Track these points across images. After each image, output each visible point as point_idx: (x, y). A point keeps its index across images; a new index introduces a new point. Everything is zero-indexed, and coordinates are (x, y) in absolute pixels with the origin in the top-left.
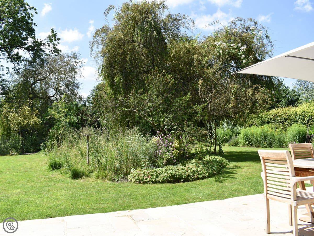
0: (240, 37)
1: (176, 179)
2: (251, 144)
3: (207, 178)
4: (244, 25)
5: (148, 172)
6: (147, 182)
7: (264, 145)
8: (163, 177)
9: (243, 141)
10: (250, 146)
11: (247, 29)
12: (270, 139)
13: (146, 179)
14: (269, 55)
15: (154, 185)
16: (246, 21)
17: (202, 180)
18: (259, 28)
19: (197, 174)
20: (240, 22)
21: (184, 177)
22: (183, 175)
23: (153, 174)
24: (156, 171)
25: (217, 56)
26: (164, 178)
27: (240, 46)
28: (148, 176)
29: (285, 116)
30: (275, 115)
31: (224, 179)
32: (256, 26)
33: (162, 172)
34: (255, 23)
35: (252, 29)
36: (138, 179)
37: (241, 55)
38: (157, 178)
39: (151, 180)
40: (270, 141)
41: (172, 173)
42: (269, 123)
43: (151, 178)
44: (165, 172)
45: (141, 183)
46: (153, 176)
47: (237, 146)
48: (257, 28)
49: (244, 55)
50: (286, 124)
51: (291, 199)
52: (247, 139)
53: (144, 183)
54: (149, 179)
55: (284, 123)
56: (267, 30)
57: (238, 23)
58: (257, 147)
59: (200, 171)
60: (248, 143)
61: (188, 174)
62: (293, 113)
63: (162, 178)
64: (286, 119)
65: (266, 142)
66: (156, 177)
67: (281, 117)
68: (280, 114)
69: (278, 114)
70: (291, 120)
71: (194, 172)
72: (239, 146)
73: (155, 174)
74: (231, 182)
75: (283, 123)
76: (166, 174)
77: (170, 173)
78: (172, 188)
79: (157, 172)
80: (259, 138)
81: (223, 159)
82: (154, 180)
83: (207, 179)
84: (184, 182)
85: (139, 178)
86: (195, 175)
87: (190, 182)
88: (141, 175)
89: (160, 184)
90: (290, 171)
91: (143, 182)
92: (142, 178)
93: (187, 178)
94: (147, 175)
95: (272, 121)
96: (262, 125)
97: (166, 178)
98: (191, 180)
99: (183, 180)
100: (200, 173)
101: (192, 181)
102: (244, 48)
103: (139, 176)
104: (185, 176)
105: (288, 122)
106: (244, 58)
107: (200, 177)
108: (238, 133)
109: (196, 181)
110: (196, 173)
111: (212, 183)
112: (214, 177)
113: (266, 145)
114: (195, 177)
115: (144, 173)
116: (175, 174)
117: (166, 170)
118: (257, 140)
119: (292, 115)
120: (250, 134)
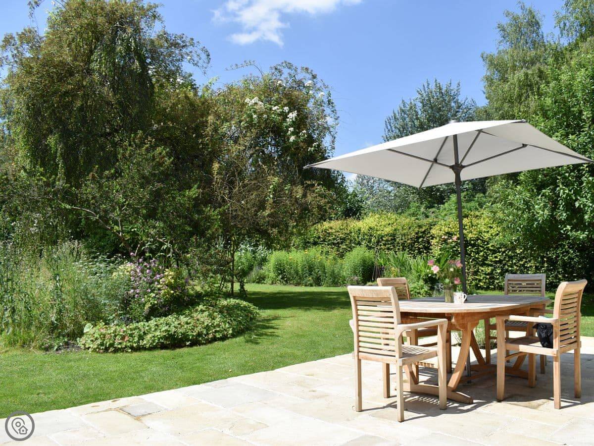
0: (287, 95)
1: (176, 341)
2: (286, 280)
3: (230, 337)
4: (294, 76)
5: (122, 330)
6: (122, 350)
7: (309, 282)
8: (153, 339)
9: (272, 275)
10: (284, 282)
11: (300, 83)
12: (319, 271)
13: (120, 343)
14: (330, 132)
15: (136, 354)
16: (299, 71)
17: (223, 341)
18: (318, 86)
19: (214, 331)
20: (289, 71)
21: (190, 338)
22: (190, 333)
23: (133, 333)
24: (139, 328)
25: (246, 123)
26: (154, 341)
27: (287, 111)
28: (123, 338)
29: (342, 234)
30: (325, 232)
31: (260, 339)
32: (314, 82)
33: (150, 329)
34: (313, 75)
35: (308, 85)
36: (102, 344)
37: (287, 127)
38: (141, 341)
39: (129, 344)
40: (318, 275)
41: (169, 331)
42: (315, 244)
43: (130, 342)
44: (156, 330)
45: (110, 351)
46: (132, 336)
47: (262, 283)
48: (315, 85)
49: (293, 128)
50: (342, 247)
51: (395, 356)
52: (281, 270)
53: (116, 350)
54: (125, 344)
55: (340, 245)
56: (330, 90)
57: (286, 71)
58: (296, 286)
59: (218, 326)
60: (281, 278)
61: (198, 331)
62: (354, 229)
63: (151, 341)
64: (343, 240)
65: (311, 276)
66: (139, 340)
67: (335, 236)
68: (334, 231)
69: (330, 231)
70: (351, 240)
71: (207, 328)
72: (265, 284)
73: (136, 333)
74: (273, 343)
75: (338, 246)
76: (158, 333)
77: (166, 331)
78: (173, 358)
79: (140, 330)
80: (300, 269)
81: (250, 304)
82: (135, 345)
83: (230, 339)
84: (191, 345)
85: (105, 342)
86: (210, 334)
87: (201, 347)
88: (109, 336)
89: (147, 352)
90: (395, 317)
91: (113, 349)
92: (111, 342)
93: (196, 338)
94: (121, 335)
95: (321, 241)
96: (304, 248)
97: (159, 340)
98: (204, 342)
99: (189, 342)
100: (218, 329)
101: (205, 344)
102: (293, 115)
103: (105, 337)
104: (193, 336)
105: (346, 245)
106: (293, 133)
107: (219, 337)
108: (264, 260)
109: (212, 344)
110: (212, 330)
111: (241, 346)
112: (241, 336)
113: (312, 281)
114: (211, 336)
115: (115, 331)
116: (175, 332)
117: (156, 325)
118: (297, 272)
119: (353, 234)
120: (285, 262)
